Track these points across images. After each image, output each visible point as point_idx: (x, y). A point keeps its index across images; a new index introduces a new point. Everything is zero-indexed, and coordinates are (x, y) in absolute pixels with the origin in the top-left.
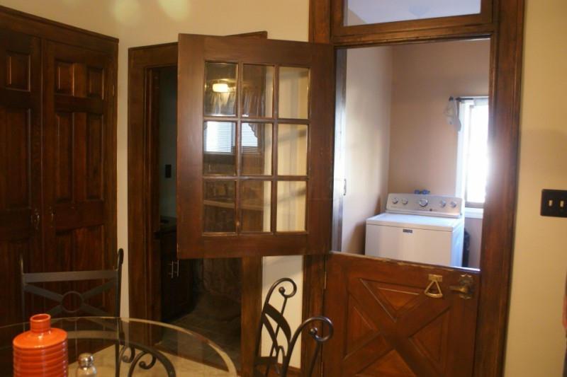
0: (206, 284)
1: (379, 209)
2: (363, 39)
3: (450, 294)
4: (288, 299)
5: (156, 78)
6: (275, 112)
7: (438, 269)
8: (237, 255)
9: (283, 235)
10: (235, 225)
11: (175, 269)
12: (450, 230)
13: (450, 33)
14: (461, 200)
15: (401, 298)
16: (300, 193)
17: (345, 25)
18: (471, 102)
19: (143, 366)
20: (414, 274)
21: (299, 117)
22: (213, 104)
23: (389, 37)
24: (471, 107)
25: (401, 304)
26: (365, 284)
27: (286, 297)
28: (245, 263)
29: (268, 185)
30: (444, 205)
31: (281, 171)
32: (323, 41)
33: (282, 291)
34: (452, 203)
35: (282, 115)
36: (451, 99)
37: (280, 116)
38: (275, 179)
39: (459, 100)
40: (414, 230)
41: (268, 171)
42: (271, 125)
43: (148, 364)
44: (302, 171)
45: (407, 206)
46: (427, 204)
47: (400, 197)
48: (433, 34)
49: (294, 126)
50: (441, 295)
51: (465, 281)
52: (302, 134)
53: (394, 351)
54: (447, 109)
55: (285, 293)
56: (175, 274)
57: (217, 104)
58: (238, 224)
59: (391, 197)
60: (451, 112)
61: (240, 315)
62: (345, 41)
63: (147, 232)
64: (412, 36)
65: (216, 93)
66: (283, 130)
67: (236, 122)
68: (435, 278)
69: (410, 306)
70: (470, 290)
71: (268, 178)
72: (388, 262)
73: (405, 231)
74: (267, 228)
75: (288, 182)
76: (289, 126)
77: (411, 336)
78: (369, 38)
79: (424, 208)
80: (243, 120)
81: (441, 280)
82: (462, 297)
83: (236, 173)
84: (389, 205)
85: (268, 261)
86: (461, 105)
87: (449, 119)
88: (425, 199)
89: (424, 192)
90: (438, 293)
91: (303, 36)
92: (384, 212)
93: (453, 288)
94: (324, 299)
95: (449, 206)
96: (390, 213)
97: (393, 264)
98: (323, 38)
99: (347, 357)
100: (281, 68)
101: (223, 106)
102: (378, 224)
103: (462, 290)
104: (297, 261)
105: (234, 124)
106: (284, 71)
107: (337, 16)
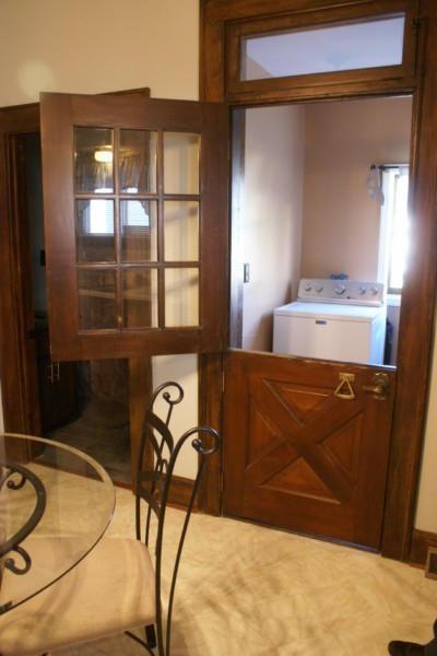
0: (93, 387)
1: (290, 297)
2: (263, 97)
3: (363, 395)
4: (174, 406)
5: (21, 147)
6: (160, 187)
7: (349, 367)
8: (122, 355)
9: (173, 331)
10: (116, 321)
11: (55, 372)
12: (368, 321)
13: (364, 89)
14: (382, 286)
15: (309, 400)
16: (192, 282)
17: (242, 79)
18: (396, 171)
19: (12, 486)
20: (323, 373)
21: (189, 192)
22: (95, 177)
23: (293, 94)
24: (397, 176)
25: (308, 407)
26: (267, 384)
27: (172, 404)
28: (132, 364)
29: (154, 273)
30: (364, 292)
31: (169, 257)
32: (216, 100)
33: (167, 397)
34: (372, 289)
35: (168, 190)
36: (373, 167)
37: (166, 192)
38: (162, 265)
39: (383, 168)
40: (328, 322)
41: (154, 258)
42: (155, 202)
43: (16, 484)
44: (193, 256)
45: (322, 293)
46: (343, 292)
47: (314, 283)
48: (346, 91)
49: (184, 202)
50: (352, 396)
51: (380, 380)
52: (193, 212)
53: (301, 459)
54: (369, 180)
55: (171, 399)
56: (55, 378)
57: (101, 176)
58: (120, 319)
59: (304, 283)
60: (372, 184)
61: (128, 423)
62: (242, 99)
63: (19, 331)
64: (321, 92)
65: (99, 163)
66: (170, 208)
67: (114, 200)
68: (346, 377)
69: (318, 409)
70: (385, 390)
71: (154, 265)
72: (293, 360)
73: (318, 322)
74: (155, 323)
75: (178, 270)
76: (177, 202)
77: (319, 443)
78: (270, 96)
79: (341, 296)
80: (123, 197)
81: (353, 379)
82: (376, 397)
83: (116, 260)
84: (301, 293)
85: (159, 361)
86: (385, 175)
87: (371, 192)
88: (342, 284)
89: (342, 277)
90: (350, 394)
91: (192, 94)
92: (295, 300)
93: (365, 388)
94: (222, 403)
95: (369, 293)
96: (302, 302)
97: (299, 361)
98: (216, 96)
99: (249, 467)
100: (166, 134)
101: (107, 179)
102: (287, 315)
103: (376, 390)
104: (190, 361)
105: (111, 202)
106: (169, 137)
107: (233, 68)
